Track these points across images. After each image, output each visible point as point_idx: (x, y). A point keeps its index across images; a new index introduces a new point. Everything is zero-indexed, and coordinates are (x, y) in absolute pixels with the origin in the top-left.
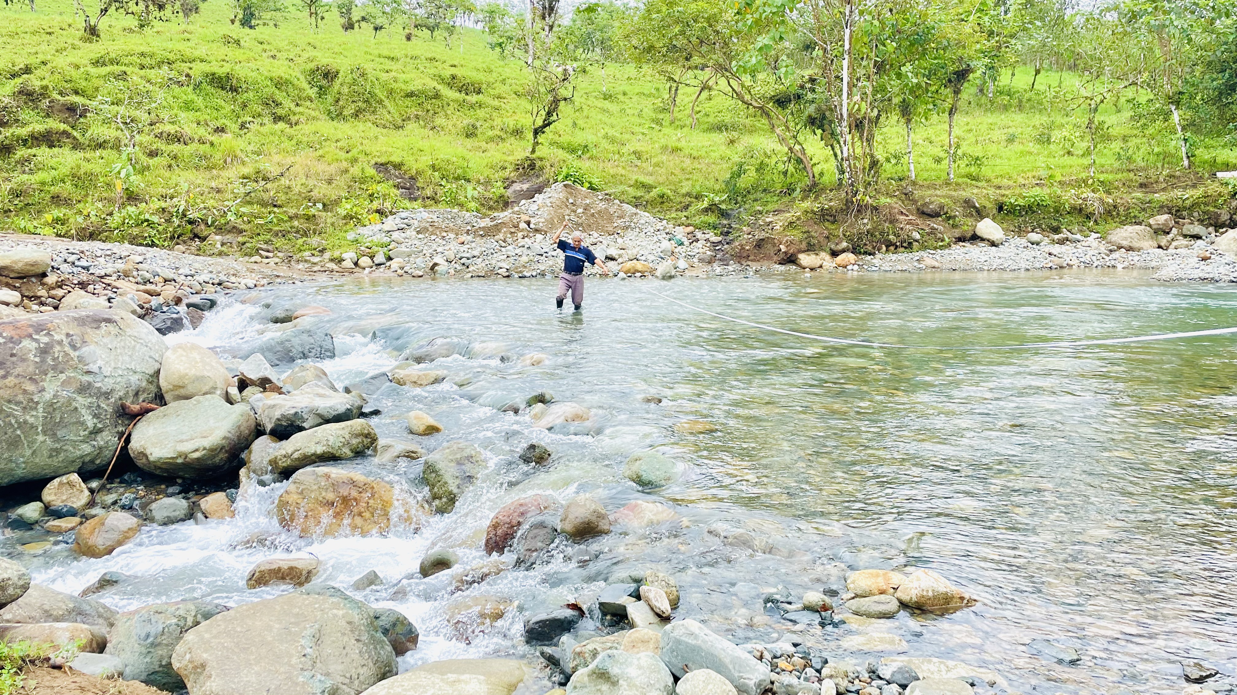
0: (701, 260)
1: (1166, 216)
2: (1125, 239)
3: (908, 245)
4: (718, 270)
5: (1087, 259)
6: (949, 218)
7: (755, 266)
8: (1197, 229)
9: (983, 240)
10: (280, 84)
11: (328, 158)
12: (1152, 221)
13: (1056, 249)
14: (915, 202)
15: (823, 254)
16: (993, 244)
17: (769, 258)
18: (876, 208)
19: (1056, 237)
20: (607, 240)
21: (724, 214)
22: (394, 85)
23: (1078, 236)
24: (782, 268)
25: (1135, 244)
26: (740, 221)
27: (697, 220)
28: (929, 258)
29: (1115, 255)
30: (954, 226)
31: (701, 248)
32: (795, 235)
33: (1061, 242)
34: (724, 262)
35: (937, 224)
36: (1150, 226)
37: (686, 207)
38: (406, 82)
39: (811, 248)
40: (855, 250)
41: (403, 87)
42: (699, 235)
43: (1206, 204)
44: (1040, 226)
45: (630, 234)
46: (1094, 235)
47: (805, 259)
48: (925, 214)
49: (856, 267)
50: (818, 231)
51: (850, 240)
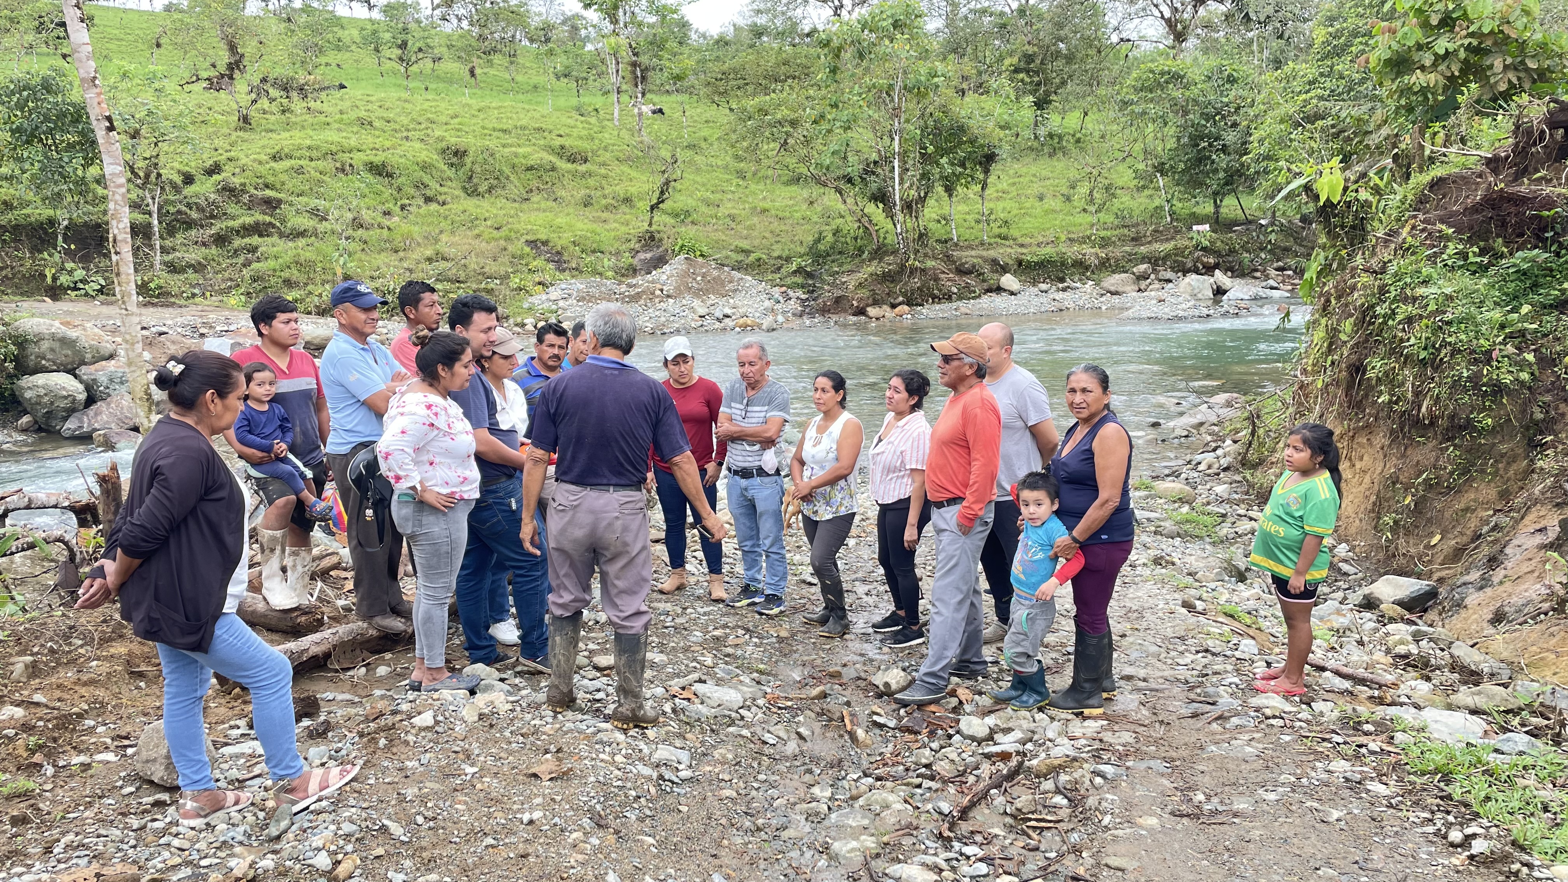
0: (794, 315)
1: (1145, 266)
2: (1113, 285)
3: (949, 297)
4: (808, 322)
5: (1081, 303)
6: (979, 275)
7: (835, 318)
8: (1169, 275)
9: (1005, 290)
10: (425, 167)
11: (486, 236)
12: (1135, 270)
13: (1060, 296)
14: (954, 262)
15: (885, 307)
16: (1012, 293)
17: (845, 311)
18: (923, 270)
19: (1061, 286)
20: (722, 301)
21: (810, 275)
22: (516, 161)
23: (1078, 285)
24: (854, 319)
25: (1120, 289)
26: (823, 281)
27: (789, 281)
28: (964, 306)
29: (1103, 299)
30: (984, 281)
31: (794, 305)
32: (863, 293)
33: (1064, 290)
34: (812, 315)
35: (970, 280)
36: (1134, 274)
37: (779, 269)
38: (525, 157)
39: (876, 303)
40: (909, 304)
41: (524, 162)
42: (791, 293)
43: (1176, 255)
44: (1049, 277)
45: (739, 296)
46: (1091, 283)
47: (872, 311)
48: (962, 271)
49: (909, 316)
50: (881, 290)
51: (904, 295)
